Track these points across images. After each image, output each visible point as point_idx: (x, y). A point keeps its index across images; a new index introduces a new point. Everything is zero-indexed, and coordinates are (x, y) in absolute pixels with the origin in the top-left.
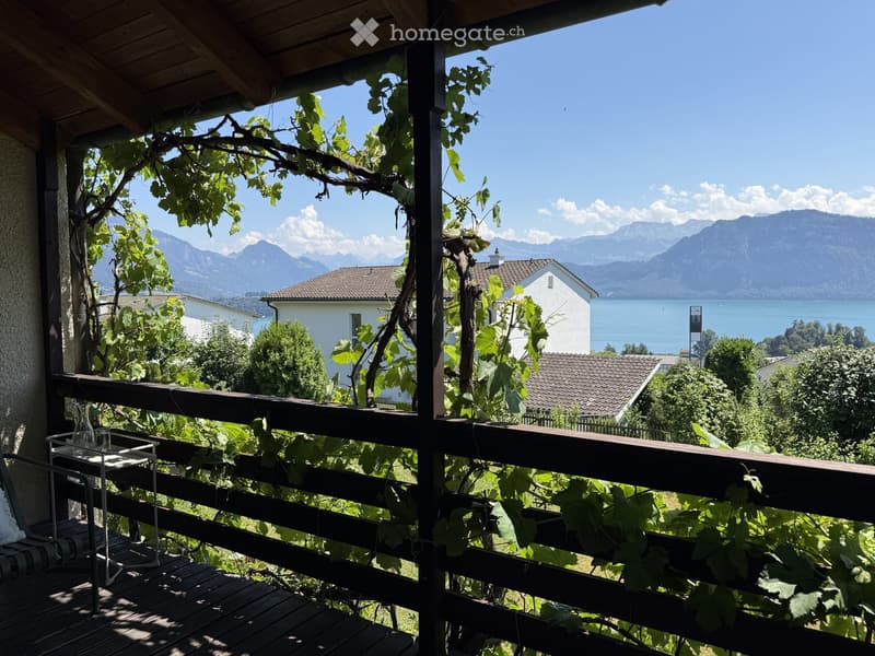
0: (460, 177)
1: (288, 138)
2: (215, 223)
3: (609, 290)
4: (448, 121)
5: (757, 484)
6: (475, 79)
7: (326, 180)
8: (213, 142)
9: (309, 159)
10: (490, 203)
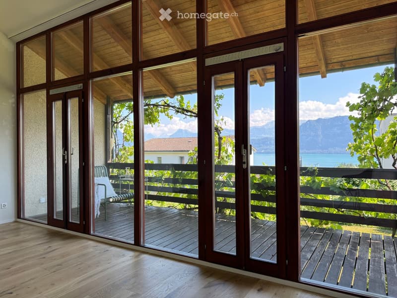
0: (217, 115)
1: (177, 105)
2: (154, 124)
3: (263, 149)
4: (216, 105)
5: (271, 170)
6: (221, 97)
7: (186, 115)
8: (156, 105)
9: (182, 110)
10: (224, 121)
